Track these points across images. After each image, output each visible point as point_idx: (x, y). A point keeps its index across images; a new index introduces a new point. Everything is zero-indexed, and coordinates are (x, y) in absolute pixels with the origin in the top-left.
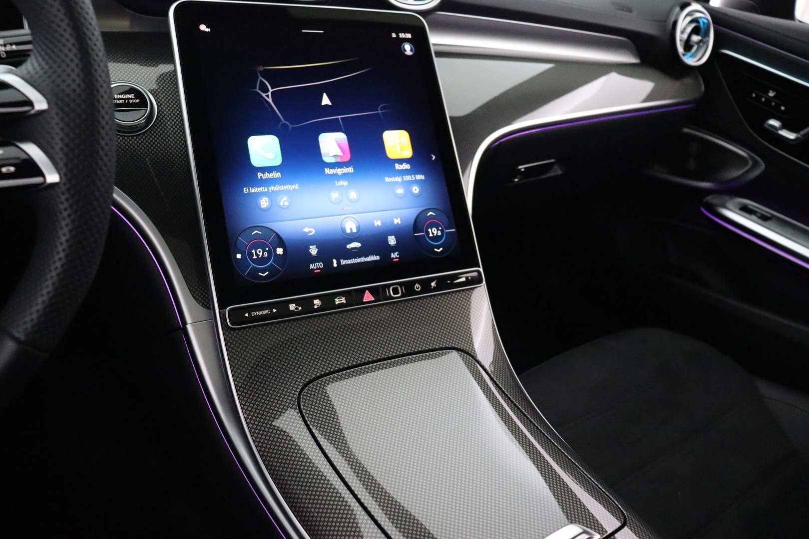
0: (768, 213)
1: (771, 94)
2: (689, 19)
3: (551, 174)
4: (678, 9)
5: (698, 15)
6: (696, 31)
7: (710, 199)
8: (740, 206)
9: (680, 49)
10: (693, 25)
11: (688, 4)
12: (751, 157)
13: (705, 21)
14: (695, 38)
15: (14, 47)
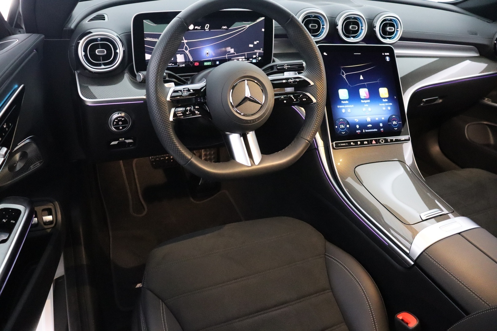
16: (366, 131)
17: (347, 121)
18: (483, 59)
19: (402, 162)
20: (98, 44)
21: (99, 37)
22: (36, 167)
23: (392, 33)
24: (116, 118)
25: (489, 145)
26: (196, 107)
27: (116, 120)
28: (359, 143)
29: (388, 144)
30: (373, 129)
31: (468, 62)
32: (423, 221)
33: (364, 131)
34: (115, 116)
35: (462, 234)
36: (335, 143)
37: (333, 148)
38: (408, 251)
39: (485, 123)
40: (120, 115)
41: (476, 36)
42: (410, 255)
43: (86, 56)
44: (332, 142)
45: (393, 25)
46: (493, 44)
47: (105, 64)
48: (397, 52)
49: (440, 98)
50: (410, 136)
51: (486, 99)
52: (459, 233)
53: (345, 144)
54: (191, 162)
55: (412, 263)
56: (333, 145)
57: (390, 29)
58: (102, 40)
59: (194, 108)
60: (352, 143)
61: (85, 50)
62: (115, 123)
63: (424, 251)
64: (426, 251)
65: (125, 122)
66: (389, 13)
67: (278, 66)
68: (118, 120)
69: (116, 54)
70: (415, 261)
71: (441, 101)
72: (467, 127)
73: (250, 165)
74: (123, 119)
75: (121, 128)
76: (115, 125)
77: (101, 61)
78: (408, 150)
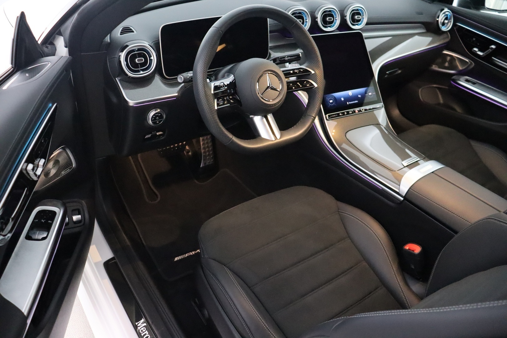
0: (475, 81)
1: (474, 39)
2: (444, 15)
3: (397, 73)
4: (440, 11)
5: (447, 13)
6: (446, 19)
7: (454, 77)
8: (465, 80)
9: (440, 25)
10: (445, 17)
11: (443, 10)
12: (469, 61)
13: (450, 15)
14: (446, 21)
15: (289, 58)
16: (350, 103)
17: (334, 97)
18: (429, 34)
19: (378, 125)
20: (136, 53)
21: (136, 48)
22: (67, 172)
23: (359, 21)
24: (154, 115)
25: (439, 104)
26: (231, 97)
27: (154, 116)
28: (346, 113)
29: (367, 112)
30: (354, 101)
31: (417, 37)
32: (405, 167)
33: (348, 104)
34: (152, 113)
35: (435, 172)
36: (328, 115)
37: (327, 120)
38: (398, 191)
39: (435, 86)
40: (156, 111)
41: (421, 16)
42: (400, 193)
43: (127, 65)
44: (325, 114)
45: (359, 14)
46: (436, 21)
47: (143, 70)
48: (365, 35)
49: (400, 69)
50: (382, 103)
51: (434, 66)
52: (433, 172)
53: (335, 116)
54: (233, 140)
55: (402, 199)
56: (326, 117)
57: (358, 17)
58: (139, 50)
59: (229, 98)
60: (340, 114)
61: (126, 60)
62: (153, 118)
63: (410, 188)
64: (411, 188)
65: (161, 117)
66: (355, 4)
67: (280, 58)
68: (156, 116)
69: (151, 60)
70: (405, 197)
71: (400, 71)
72: (421, 91)
73: (274, 139)
74: (159, 115)
75: (158, 122)
76: (154, 120)
77: (139, 68)
78: (381, 115)
